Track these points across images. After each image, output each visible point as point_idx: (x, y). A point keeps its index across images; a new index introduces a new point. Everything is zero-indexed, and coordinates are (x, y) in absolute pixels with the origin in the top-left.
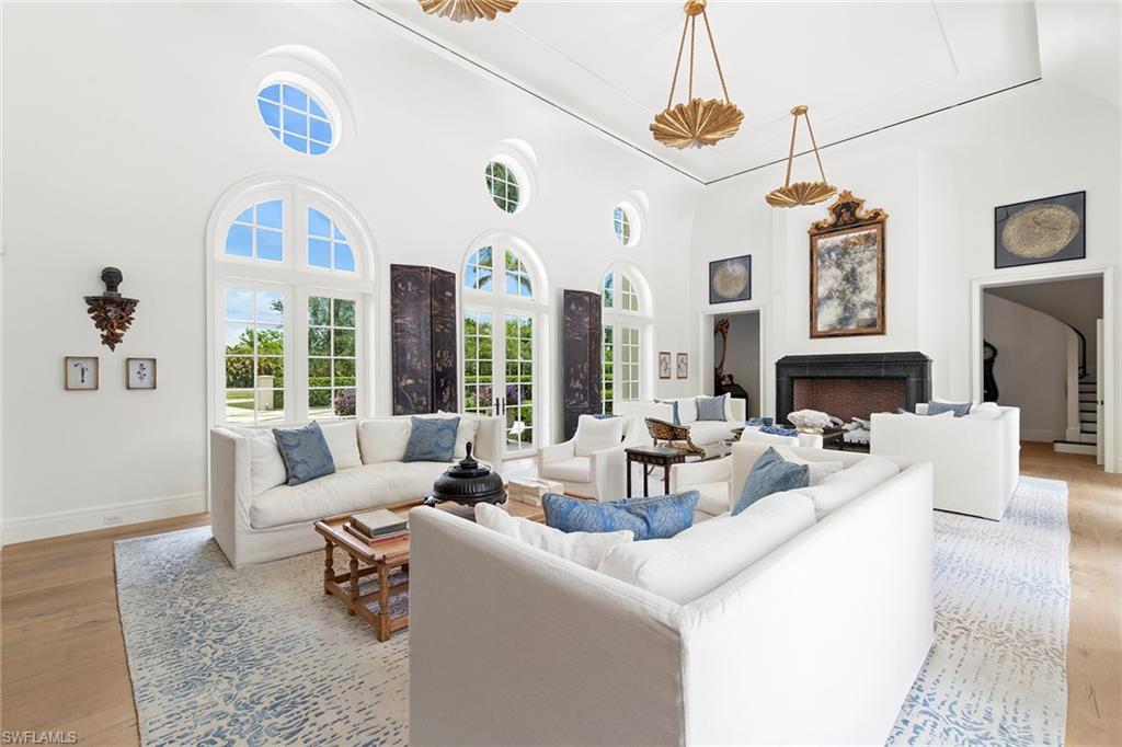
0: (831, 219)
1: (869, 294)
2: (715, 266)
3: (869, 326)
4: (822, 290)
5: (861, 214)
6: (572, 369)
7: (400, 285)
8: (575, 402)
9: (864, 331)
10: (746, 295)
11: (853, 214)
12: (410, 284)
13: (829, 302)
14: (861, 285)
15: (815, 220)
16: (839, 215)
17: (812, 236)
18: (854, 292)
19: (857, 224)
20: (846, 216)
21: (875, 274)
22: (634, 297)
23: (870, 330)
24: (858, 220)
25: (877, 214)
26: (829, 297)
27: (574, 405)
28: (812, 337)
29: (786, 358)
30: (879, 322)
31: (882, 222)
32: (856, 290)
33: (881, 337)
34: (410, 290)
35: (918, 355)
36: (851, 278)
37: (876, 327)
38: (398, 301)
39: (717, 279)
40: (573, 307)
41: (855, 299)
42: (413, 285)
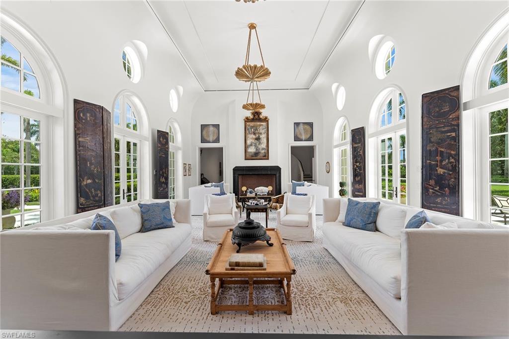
0: (252, 117)
1: (264, 146)
2: (203, 127)
3: (264, 156)
4: (249, 142)
5: (261, 117)
6: (161, 172)
7: (82, 115)
8: (162, 189)
9: (263, 158)
10: (217, 140)
11: (259, 116)
12: (88, 115)
13: (251, 147)
14: (261, 142)
15: (247, 116)
16: (254, 116)
17: (245, 121)
18: (259, 144)
19: (260, 120)
20: (257, 117)
21: (265, 138)
22: (173, 136)
23: (265, 158)
24: (260, 119)
25: (266, 118)
26: (251, 145)
27: (162, 190)
28: (246, 159)
29: (236, 167)
30: (267, 155)
31: (268, 121)
32: (260, 143)
33: (267, 160)
34: (88, 119)
35: (278, 167)
36: (258, 139)
37: (266, 157)
38: (80, 126)
39: (204, 132)
40: (161, 139)
41: (260, 147)
42: (90, 116)
